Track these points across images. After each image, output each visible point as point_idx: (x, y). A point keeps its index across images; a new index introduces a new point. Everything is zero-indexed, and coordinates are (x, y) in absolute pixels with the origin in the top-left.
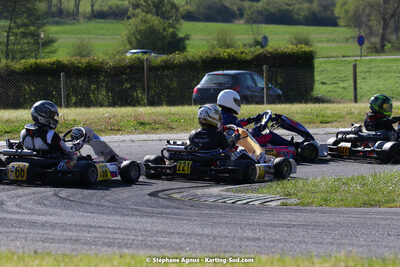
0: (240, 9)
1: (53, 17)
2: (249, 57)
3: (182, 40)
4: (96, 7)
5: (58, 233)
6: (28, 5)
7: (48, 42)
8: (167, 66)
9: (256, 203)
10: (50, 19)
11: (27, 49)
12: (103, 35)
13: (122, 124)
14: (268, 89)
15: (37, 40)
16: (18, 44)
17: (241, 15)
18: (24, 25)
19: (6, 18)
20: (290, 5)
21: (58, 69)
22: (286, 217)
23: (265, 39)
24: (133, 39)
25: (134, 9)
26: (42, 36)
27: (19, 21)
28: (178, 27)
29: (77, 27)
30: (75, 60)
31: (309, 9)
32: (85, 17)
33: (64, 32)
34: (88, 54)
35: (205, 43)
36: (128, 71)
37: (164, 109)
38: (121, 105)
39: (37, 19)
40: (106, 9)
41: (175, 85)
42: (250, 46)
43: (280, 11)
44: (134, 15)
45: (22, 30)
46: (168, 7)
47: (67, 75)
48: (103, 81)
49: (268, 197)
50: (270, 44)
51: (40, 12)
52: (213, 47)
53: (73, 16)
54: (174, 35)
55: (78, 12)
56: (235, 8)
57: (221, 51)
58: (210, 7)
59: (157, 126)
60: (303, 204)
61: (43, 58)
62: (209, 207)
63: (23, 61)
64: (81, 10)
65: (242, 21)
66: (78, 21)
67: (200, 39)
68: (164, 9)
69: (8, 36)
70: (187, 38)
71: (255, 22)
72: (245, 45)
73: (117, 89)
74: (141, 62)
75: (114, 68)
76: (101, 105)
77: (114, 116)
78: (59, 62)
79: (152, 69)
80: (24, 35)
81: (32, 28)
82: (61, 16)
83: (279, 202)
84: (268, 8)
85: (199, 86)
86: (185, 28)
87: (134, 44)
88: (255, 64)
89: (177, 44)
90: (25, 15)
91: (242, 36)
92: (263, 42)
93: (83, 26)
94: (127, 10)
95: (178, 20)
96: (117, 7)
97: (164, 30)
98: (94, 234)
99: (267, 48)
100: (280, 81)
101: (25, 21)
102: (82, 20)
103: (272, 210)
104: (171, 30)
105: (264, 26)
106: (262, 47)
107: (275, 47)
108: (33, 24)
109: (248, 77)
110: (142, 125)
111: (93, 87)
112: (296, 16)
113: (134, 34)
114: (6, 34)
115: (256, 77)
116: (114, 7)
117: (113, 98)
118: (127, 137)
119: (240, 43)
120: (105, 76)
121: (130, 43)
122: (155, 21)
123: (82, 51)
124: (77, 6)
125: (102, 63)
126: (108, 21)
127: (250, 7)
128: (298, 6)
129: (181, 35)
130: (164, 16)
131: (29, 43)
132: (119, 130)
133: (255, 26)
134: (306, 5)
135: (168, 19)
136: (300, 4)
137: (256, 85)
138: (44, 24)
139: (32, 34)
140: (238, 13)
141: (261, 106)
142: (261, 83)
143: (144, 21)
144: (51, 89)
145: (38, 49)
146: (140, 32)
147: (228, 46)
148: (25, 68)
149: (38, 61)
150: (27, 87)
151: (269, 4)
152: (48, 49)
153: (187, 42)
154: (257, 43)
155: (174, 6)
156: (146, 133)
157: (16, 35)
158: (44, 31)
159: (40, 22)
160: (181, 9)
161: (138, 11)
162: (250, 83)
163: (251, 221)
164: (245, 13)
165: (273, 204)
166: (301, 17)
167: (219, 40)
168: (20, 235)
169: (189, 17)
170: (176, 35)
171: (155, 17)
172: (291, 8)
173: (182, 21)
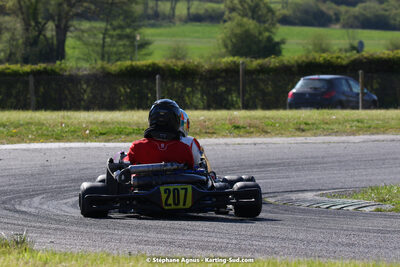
0: (336, 14)
1: (149, 19)
2: (345, 62)
3: (278, 44)
4: (193, 11)
5: (152, 235)
6: (125, 8)
7: (144, 45)
8: (262, 70)
9: (351, 208)
10: (146, 22)
11: (122, 50)
12: (198, 38)
13: (217, 127)
14: (363, 94)
15: (133, 42)
16: (114, 46)
17: (337, 20)
18: (121, 27)
19: (102, 20)
20: (386, 10)
21: (153, 71)
22: (380, 223)
23: (361, 44)
24: (229, 42)
25: (230, 12)
26: (138, 38)
27: (115, 23)
28: (274, 30)
29: (174, 30)
30: (171, 63)
32: (181, 20)
33: (160, 35)
34: (184, 57)
35: (300, 47)
36: (223, 74)
37: (259, 113)
38: (216, 108)
39: (133, 21)
40: (202, 12)
41: (270, 89)
42: (346, 51)
43: (377, 16)
44: (230, 19)
45: (118, 32)
46: (264, 11)
47: (163, 78)
48: (199, 84)
49: (363, 202)
50: (366, 49)
51: (136, 15)
52: (309, 52)
53: (170, 19)
54: (269, 39)
55: (174, 15)
56: (331, 13)
57: (317, 55)
58: (306, 12)
59: (252, 130)
60: (397, 210)
61: (139, 60)
62: (304, 211)
63: (119, 63)
64: (177, 12)
65: (338, 26)
66: (174, 23)
67: (296, 44)
68: (260, 13)
69: (104, 38)
70: (283, 42)
71: (352, 27)
72: (341, 50)
73: (211, 92)
74: (236, 65)
75: (210, 71)
76: (196, 108)
77: (209, 119)
78: (154, 64)
79: (248, 73)
80: (120, 37)
81: (128, 31)
82: (156, 18)
83: (373, 208)
84: (364, 12)
85: (294, 91)
86: (281, 32)
87: (230, 48)
88: (350, 69)
89: (273, 48)
90: (121, 17)
91: (337, 41)
92: (359, 48)
93: (179, 29)
94: (223, 14)
95: (273, 25)
96: (214, 10)
97: (260, 33)
98: (189, 237)
99: (364, 53)
100: (376, 86)
101: (122, 23)
102: (178, 23)
103: (367, 216)
104: (267, 34)
105: (360, 31)
106: (358, 52)
107: (371, 52)
108: (129, 26)
109: (344, 82)
110: (237, 128)
111: (188, 89)
112: (392, 22)
113: (230, 38)
114: (101, 36)
115: (352, 83)
116: (210, 10)
117: (208, 101)
118: (222, 141)
119: (335, 48)
120: (201, 79)
121: (226, 46)
122: (251, 24)
123: (177, 54)
124: (173, 9)
125: (197, 66)
126: (203, 24)
127: (347, 12)
128: (394, 11)
129: (277, 39)
130: (260, 19)
131: (124, 45)
132: (214, 133)
133: (351, 31)
135: (264, 22)
136: (396, 9)
137: (351, 89)
138: (140, 27)
139: (128, 37)
140: (334, 17)
141: (357, 111)
142: (357, 89)
143: (240, 25)
144: (146, 91)
145: (133, 52)
146: (235, 35)
147: (324, 51)
148: (121, 70)
149: (134, 63)
150: (122, 90)
151: (365, 9)
152: (144, 51)
153: (283, 46)
154: (353, 48)
155: (270, 10)
156: (241, 136)
157: (112, 37)
158: (140, 34)
159: (136, 24)
160: (277, 13)
161: (234, 14)
162: (346, 88)
163: (345, 227)
164: (342, 18)
165: (367, 210)
166: (397, 23)
167: (315, 45)
168: (115, 237)
169: (285, 21)
170: (272, 39)
171: (251, 21)
172: (387, 13)
173: (278, 25)
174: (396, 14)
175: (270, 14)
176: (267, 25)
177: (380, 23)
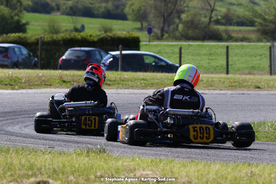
0: (57, 5)
2: (96, 39)
3: (24, 25)
17: (58, 9)
20: (92, 4)
23: (83, 27)
28: (21, 15)
31: (105, 7)
35: (39, 28)
43: (85, 8)
46: (15, 2)
54: (18, 22)
56: (54, 4)
65: (59, 14)
67: (37, 26)
68: (12, 3)
70: (27, 24)
72: (67, 30)
84: (77, 5)
86: (27, 17)
89: (21, 28)
91: (65, 24)
92: (81, 29)
95: (21, 11)
97: (12, 17)
104: (16, 18)
112: (96, 12)
122: (6, 10)
127: (65, 4)
128: (98, 5)
129: (24, 21)
130: (12, 7)
133: (74, 17)
134: (103, 5)
135: (15, 9)
136: (99, 3)
140: (56, 8)
151: (77, 2)
153: (28, 26)
154: (76, 30)
160: (24, 4)
164: (61, 8)
166: (100, 13)
167: (49, 26)
170: (20, 21)
171: (6, 8)
172: (93, 6)
173: (24, 12)
174: (99, 7)
175: (19, 4)
176: (16, 11)
177: (88, 13)
